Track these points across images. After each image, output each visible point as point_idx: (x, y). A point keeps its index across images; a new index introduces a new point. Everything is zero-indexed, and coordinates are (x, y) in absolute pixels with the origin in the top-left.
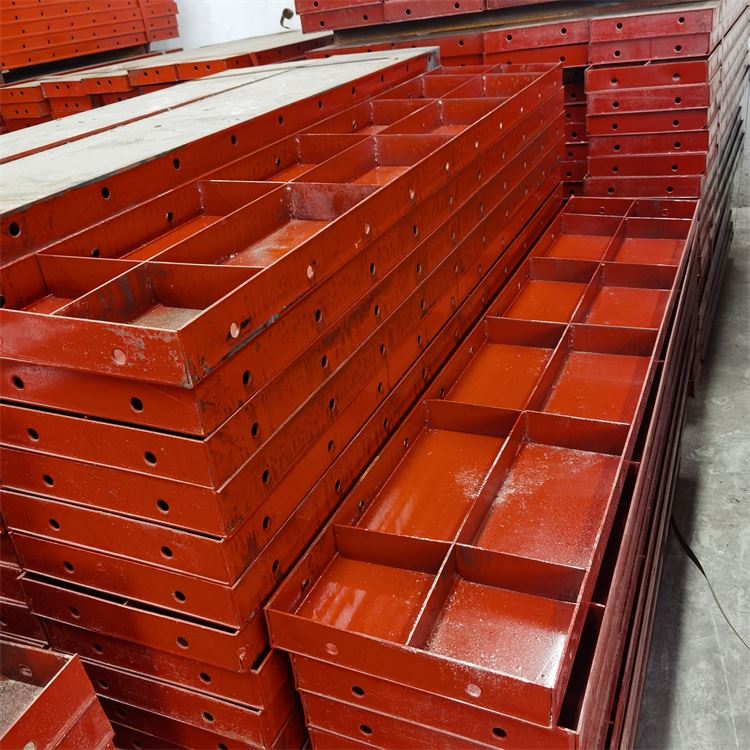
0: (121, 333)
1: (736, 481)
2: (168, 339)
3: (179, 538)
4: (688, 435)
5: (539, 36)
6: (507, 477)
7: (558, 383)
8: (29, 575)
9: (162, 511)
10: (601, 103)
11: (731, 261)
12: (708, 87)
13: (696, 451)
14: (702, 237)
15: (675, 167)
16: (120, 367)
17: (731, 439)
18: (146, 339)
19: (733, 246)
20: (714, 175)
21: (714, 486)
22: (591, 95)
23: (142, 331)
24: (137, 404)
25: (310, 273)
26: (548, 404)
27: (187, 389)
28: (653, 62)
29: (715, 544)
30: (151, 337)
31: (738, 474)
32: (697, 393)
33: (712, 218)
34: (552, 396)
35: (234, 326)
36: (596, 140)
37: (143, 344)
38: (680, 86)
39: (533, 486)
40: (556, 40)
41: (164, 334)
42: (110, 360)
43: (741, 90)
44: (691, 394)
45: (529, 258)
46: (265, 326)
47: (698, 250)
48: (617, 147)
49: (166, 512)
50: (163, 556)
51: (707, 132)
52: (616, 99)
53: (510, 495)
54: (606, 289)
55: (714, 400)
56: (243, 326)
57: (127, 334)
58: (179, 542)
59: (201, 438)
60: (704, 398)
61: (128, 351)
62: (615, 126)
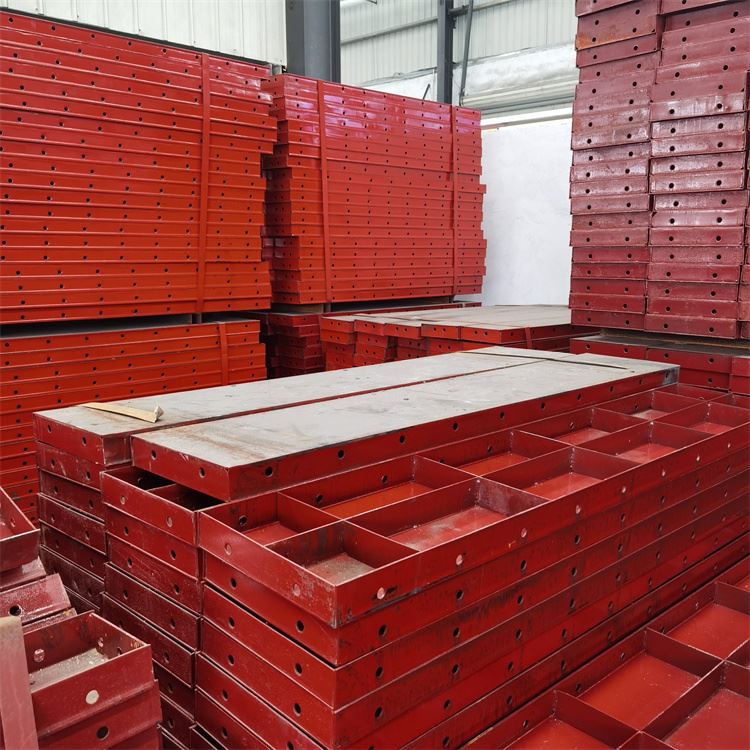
0: (302, 574)
2: (328, 589)
3: (301, 740)
7: (695, 715)
8: (198, 728)
9: (296, 713)
16: (296, 597)
18: (315, 584)
24: (301, 627)
25: (459, 561)
26: (676, 733)
27: (332, 628)
30: (319, 584)
34: (684, 726)
35: (381, 590)
37: (313, 586)
41: (327, 585)
42: (290, 590)
45: (715, 581)
46: (408, 594)
49: (298, 715)
56: (388, 592)
57: (306, 577)
58: (300, 743)
59: (334, 667)
61: (303, 588)
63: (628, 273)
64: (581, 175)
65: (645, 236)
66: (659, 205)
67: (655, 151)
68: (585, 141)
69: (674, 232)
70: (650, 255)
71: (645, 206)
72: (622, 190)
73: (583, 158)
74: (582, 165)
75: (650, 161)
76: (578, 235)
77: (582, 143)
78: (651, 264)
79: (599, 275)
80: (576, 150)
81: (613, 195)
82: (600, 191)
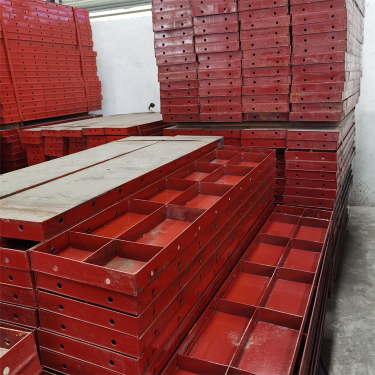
1: (350, 341)
2: (130, 277)
4: (328, 316)
5: (265, 134)
6: (250, 336)
7: (272, 294)
10: (291, 165)
11: (347, 232)
12: (337, 164)
13: (332, 324)
14: (334, 225)
15: (323, 195)
16: (108, 285)
17: (347, 320)
18: (121, 276)
19: (348, 225)
20: (339, 197)
21: (340, 343)
22: (287, 161)
23: (120, 273)
24: (110, 300)
25: (179, 248)
26: (267, 304)
27: (134, 297)
28: (314, 151)
29: (340, 372)
30: (123, 275)
31: (351, 337)
32: (332, 296)
33: (338, 217)
34: (269, 299)
36: (289, 180)
37: (119, 277)
38: (324, 162)
39: (261, 342)
40: (273, 136)
41: (128, 275)
42: (103, 282)
43: (351, 159)
44: (329, 297)
45: (259, 233)
46: (162, 270)
47: (332, 232)
48: (298, 184)
49: (114, 345)
50: (110, 364)
51: (336, 182)
52: (298, 164)
53: (251, 345)
54: (292, 250)
55: (340, 300)
56: (155, 271)
57: (114, 273)
58: (118, 359)
59: (137, 316)
60: (335, 298)
61: (112, 279)
62: (297, 175)
63: (189, 93)
64: (160, 45)
65: (195, 75)
66: (201, 59)
67: (196, 32)
68: (160, 27)
69: (210, 72)
70: (199, 84)
71: (194, 60)
72: (182, 52)
73: (160, 36)
74: (160, 39)
75: (194, 37)
76: (162, 76)
77: (159, 28)
78: (200, 88)
79: (174, 95)
80: (156, 32)
81: (177, 54)
82: (171, 53)
